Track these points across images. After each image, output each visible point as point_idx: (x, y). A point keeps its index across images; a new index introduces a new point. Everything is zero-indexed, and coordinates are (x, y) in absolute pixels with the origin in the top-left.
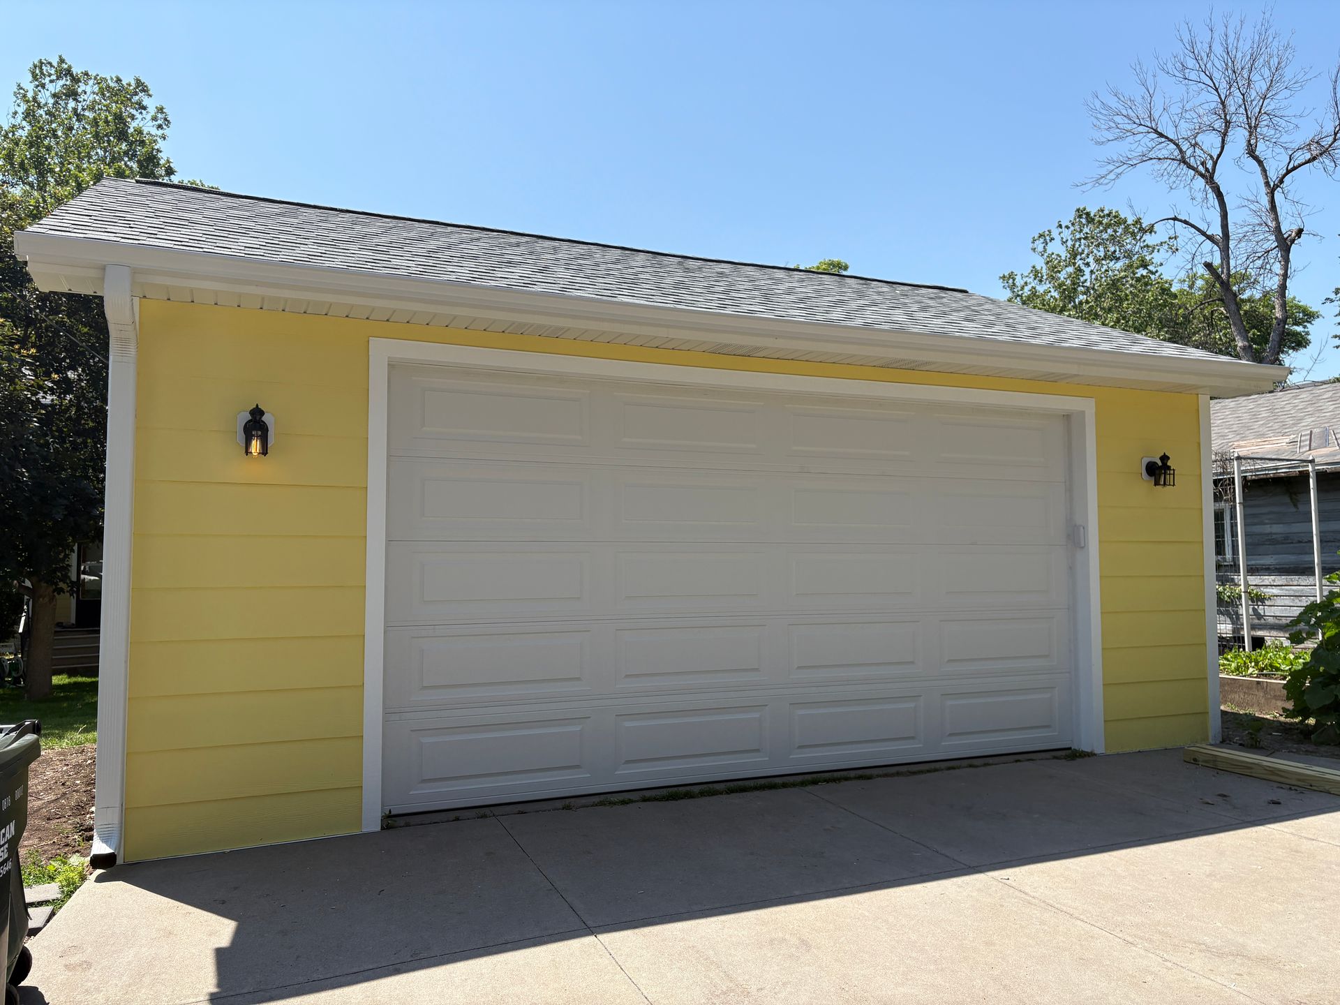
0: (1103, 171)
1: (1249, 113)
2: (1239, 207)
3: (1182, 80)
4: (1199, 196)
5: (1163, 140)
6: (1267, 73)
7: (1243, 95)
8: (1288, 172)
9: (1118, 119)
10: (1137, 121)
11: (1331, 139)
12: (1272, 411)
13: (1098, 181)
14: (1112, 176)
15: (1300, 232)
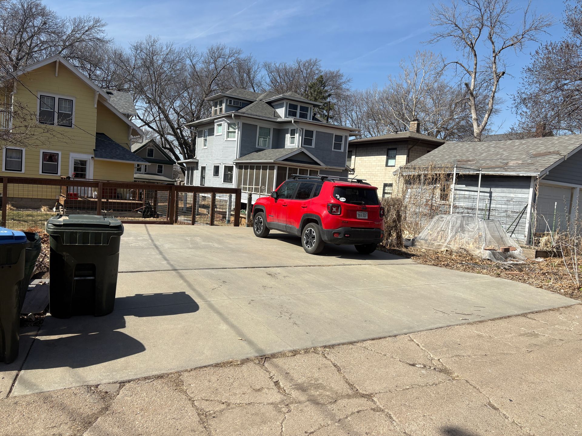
0: (433, 38)
1: (492, 21)
2: (482, 61)
3: (467, 4)
4: (466, 55)
5: (457, 28)
6: (501, 5)
7: (491, 13)
8: (503, 49)
9: (441, 16)
10: (449, 19)
11: (521, 37)
12: (474, 149)
13: (430, 42)
14: (435, 40)
15: (504, 73)
